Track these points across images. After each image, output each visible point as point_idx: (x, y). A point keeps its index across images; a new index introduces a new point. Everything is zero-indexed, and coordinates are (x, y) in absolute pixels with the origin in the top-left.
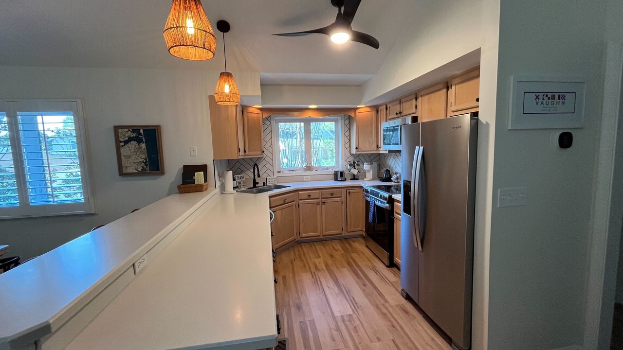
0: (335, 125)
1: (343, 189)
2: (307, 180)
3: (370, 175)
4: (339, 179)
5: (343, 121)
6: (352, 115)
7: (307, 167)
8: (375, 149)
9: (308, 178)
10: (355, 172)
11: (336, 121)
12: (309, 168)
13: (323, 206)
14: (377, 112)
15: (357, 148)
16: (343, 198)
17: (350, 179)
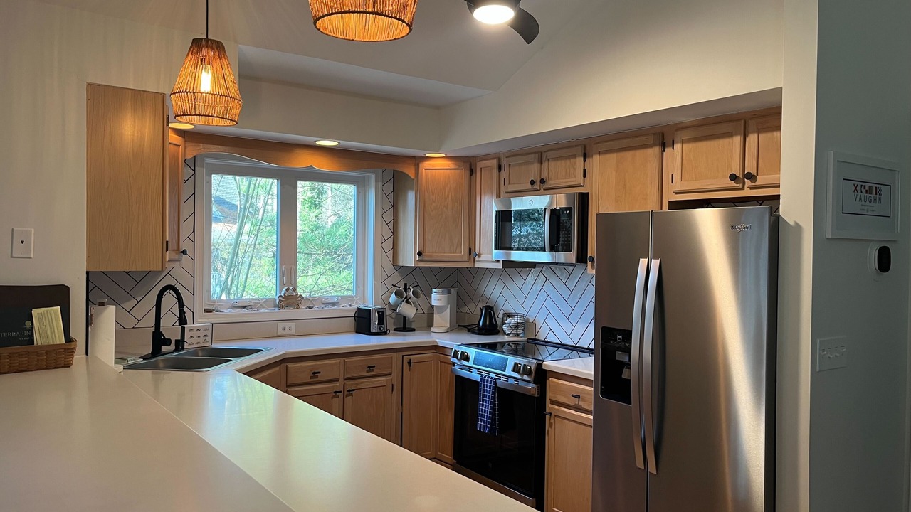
0: (358, 192)
1: (394, 355)
2: (286, 332)
3: (443, 320)
4: (374, 329)
5: (380, 184)
6: (410, 172)
7: (285, 297)
8: (466, 258)
9: (289, 329)
10: (408, 311)
11: (360, 184)
12: (290, 299)
13: (348, 399)
14: (472, 172)
15: (420, 254)
16: (394, 378)
17: (395, 330)
